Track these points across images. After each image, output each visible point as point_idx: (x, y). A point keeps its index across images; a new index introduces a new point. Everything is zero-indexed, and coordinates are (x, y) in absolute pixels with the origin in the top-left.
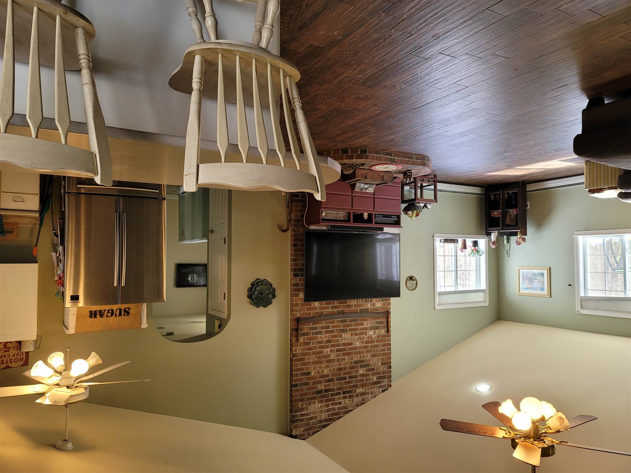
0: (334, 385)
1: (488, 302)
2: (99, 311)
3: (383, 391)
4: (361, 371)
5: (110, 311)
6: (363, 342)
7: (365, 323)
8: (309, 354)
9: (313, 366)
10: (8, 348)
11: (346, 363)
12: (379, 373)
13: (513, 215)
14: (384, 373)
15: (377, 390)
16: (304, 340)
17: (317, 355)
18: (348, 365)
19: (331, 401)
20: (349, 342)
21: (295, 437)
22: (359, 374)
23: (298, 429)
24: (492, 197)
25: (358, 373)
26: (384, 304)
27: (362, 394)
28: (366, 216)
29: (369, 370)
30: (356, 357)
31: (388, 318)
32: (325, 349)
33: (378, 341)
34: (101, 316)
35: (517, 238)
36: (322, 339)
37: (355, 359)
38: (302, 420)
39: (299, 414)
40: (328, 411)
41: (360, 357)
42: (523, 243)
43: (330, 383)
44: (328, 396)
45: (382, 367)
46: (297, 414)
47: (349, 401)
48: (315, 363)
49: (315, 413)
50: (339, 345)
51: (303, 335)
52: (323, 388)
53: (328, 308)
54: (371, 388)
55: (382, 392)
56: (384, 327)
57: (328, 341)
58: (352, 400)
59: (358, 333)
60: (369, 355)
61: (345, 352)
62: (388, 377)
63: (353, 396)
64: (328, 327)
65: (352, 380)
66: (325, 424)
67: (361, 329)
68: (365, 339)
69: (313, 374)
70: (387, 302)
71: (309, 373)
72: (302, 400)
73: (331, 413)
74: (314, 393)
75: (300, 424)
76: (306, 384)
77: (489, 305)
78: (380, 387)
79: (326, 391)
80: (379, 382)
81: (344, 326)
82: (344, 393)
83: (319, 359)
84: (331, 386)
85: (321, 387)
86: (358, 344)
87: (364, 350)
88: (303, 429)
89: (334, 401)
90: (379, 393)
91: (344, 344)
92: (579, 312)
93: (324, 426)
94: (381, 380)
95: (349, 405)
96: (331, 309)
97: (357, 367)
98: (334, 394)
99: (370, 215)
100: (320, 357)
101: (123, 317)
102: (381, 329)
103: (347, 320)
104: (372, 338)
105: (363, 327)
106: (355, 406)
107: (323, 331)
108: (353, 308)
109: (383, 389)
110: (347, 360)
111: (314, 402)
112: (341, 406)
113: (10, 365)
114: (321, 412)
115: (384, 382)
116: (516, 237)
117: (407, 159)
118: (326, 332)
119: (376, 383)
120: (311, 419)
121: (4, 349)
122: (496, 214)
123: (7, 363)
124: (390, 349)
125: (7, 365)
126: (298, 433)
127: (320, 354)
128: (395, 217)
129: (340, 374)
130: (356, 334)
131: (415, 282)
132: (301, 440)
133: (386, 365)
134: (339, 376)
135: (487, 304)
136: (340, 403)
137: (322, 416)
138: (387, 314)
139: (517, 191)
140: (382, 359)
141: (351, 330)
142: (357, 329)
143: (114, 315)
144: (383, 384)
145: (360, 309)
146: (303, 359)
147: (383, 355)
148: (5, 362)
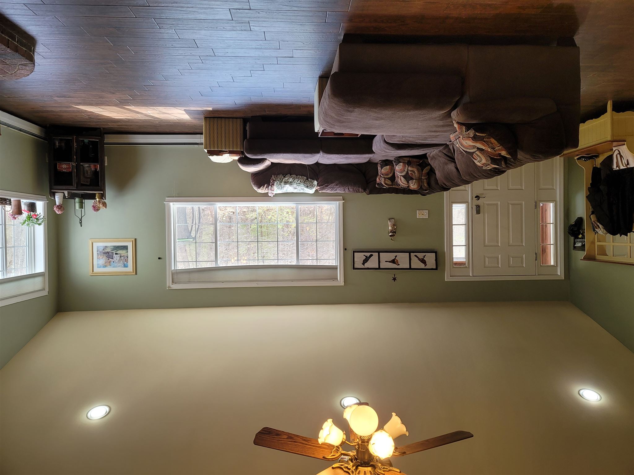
1: (47, 289)
13: (89, 171)
24: (57, 143)
35: (95, 201)
42: (102, 209)
77: (48, 292)
92: (171, 288)
116: (93, 201)
122: (64, 167)
139: (98, 140)
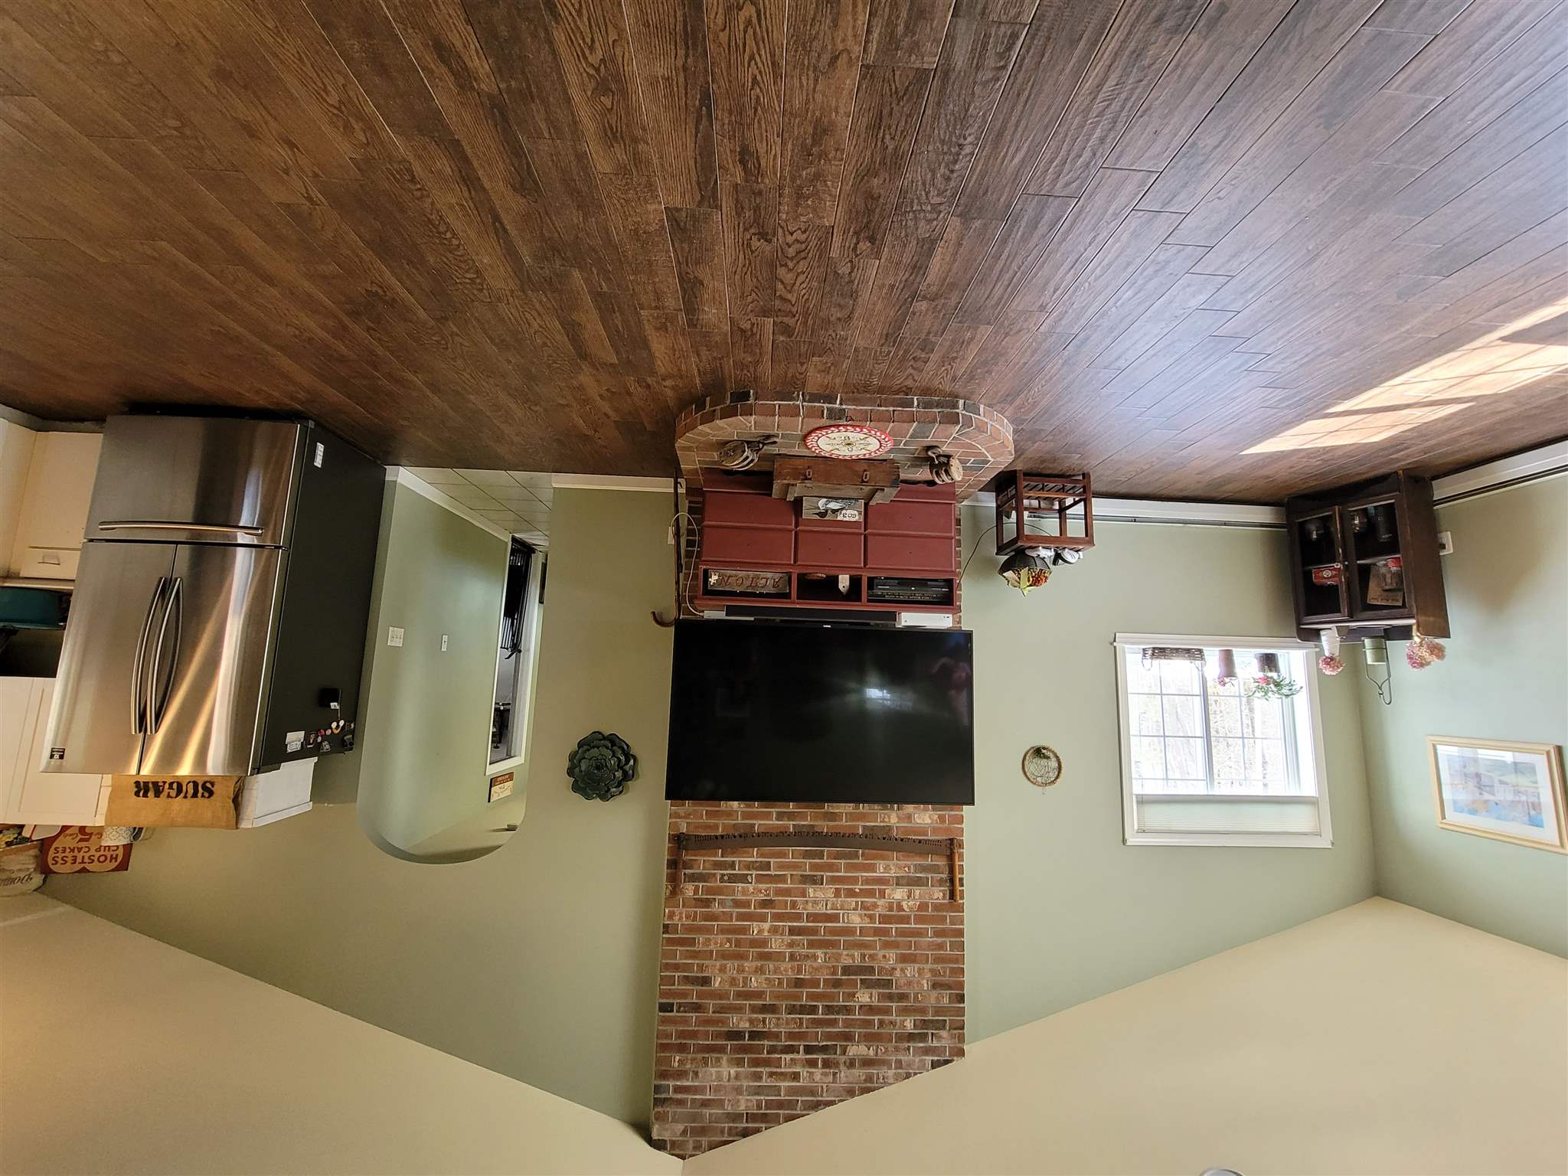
0: (780, 1024)
1: (1329, 835)
2: (153, 783)
3: (935, 1065)
4: (864, 997)
5: (175, 786)
6: (871, 918)
7: (881, 865)
8: (708, 930)
9: (718, 964)
10: (86, 834)
11: (817, 969)
12: (923, 1011)
13: (1388, 576)
14: (939, 1011)
15: (917, 1060)
16: (696, 891)
17: (730, 936)
18: (823, 974)
19: (770, 1066)
20: (828, 912)
21: (658, 1145)
22: (858, 1005)
23: (667, 1126)
25: (855, 1001)
26: (942, 818)
27: (867, 1063)
28: (844, 582)
29: (890, 997)
30: (847, 955)
31: (951, 858)
32: (755, 923)
33: (919, 919)
34: (158, 794)
35: (1411, 645)
36: (745, 895)
37: (849, 962)
38: (681, 1103)
39: (671, 1083)
40: (758, 1091)
41: (863, 956)
42: (1435, 662)
43: (768, 1016)
44: (759, 1050)
45: (934, 994)
46: (667, 1083)
47: (825, 1074)
48: (724, 955)
49: (718, 1089)
50: (798, 917)
51: (693, 878)
52: (745, 1025)
53: (768, 816)
54: (897, 1049)
55: (933, 1067)
56: (941, 882)
57: (766, 904)
58: (835, 1074)
59: (858, 890)
60: (892, 954)
61: (815, 938)
62: (953, 1027)
63: (837, 1065)
64: (767, 866)
65: (833, 1017)
66: (748, 1125)
67: (867, 881)
68: (880, 911)
69: (717, 985)
70: (952, 813)
71: (706, 981)
72: (682, 1048)
73: (766, 1100)
74: (718, 1035)
75: (675, 1113)
76: (697, 1008)
77: (1333, 844)
78: (927, 1051)
79: (754, 1035)
80: (923, 1037)
81: (814, 867)
82: (809, 1050)
83: (736, 946)
84: (770, 1023)
85: (740, 1022)
86: (856, 920)
87: (877, 938)
88: (681, 1127)
89: (777, 1067)
90: (922, 1068)
91: (814, 917)
93: (745, 1133)
94: (930, 1032)
95: (822, 1087)
96: (777, 820)
97: (854, 984)
98: (779, 1048)
99: (855, 582)
100: (738, 943)
101: (199, 799)
102: (932, 886)
103: (822, 851)
104: (900, 908)
105: (874, 874)
106: (843, 1093)
107: (751, 875)
108: (844, 822)
109: (936, 1058)
110: (819, 961)
111: (718, 1060)
112: (798, 1084)
113: (89, 867)
114: (738, 1090)
115: (940, 1038)
116: (1407, 643)
117: (891, 409)
118: (760, 879)
119: (911, 1037)
120: (705, 1104)
121: (80, 836)
122: (1327, 574)
123: (83, 862)
124: (961, 946)
125: (83, 865)
126: (667, 1136)
127: (739, 934)
128: (942, 584)
129: (798, 997)
130: (851, 893)
131: (1054, 764)
132: (676, 1158)
133: (948, 992)
134: (795, 1001)
135: (1325, 842)
136: (796, 1076)
137: (738, 1101)
138: (950, 848)
139: (1393, 501)
140: (931, 970)
141: (833, 880)
142: (855, 880)
143: (182, 795)
144: (935, 1044)
145: (864, 827)
146: (692, 942)
147: (938, 960)
148: (79, 860)
